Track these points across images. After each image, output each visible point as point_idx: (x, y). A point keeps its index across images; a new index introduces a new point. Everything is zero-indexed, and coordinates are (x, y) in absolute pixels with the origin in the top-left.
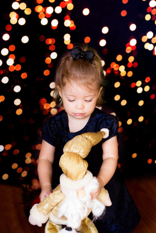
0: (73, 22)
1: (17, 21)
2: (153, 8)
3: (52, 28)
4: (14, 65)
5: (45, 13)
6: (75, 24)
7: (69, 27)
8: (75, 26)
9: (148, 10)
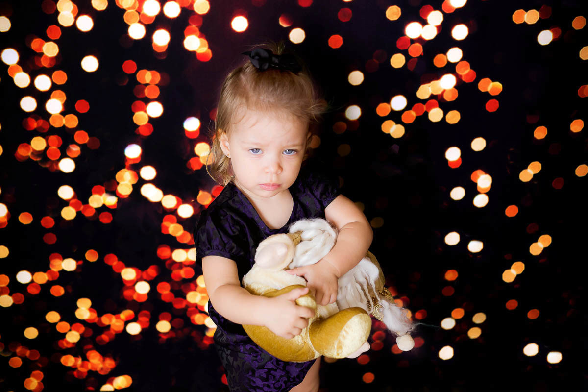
0: (205, 42)
1: (73, 20)
2: (413, 41)
3: (154, 48)
4: (63, 113)
5: (139, 11)
6: (210, 47)
7: (194, 53)
8: (210, 52)
9: (400, 44)
